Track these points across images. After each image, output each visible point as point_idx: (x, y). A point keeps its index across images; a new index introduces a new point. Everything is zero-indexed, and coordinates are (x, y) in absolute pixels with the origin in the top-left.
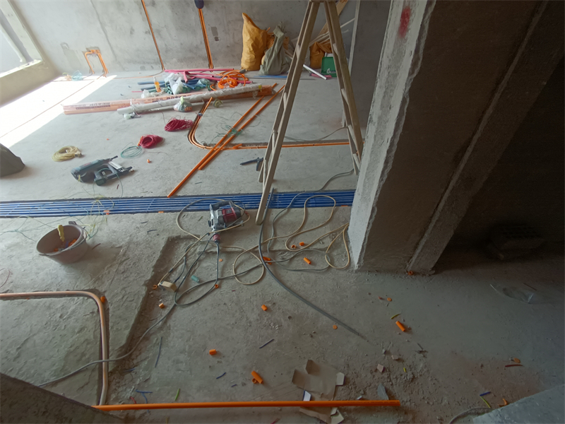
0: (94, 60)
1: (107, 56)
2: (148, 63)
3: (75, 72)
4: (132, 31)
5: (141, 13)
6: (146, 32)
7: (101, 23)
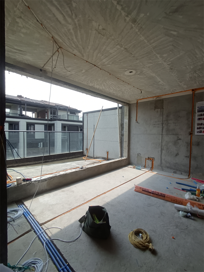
0: (149, 163)
1: (157, 162)
2: (180, 171)
3: (138, 165)
4: (177, 155)
5: (187, 148)
6: (186, 157)
7: (161, 149)
